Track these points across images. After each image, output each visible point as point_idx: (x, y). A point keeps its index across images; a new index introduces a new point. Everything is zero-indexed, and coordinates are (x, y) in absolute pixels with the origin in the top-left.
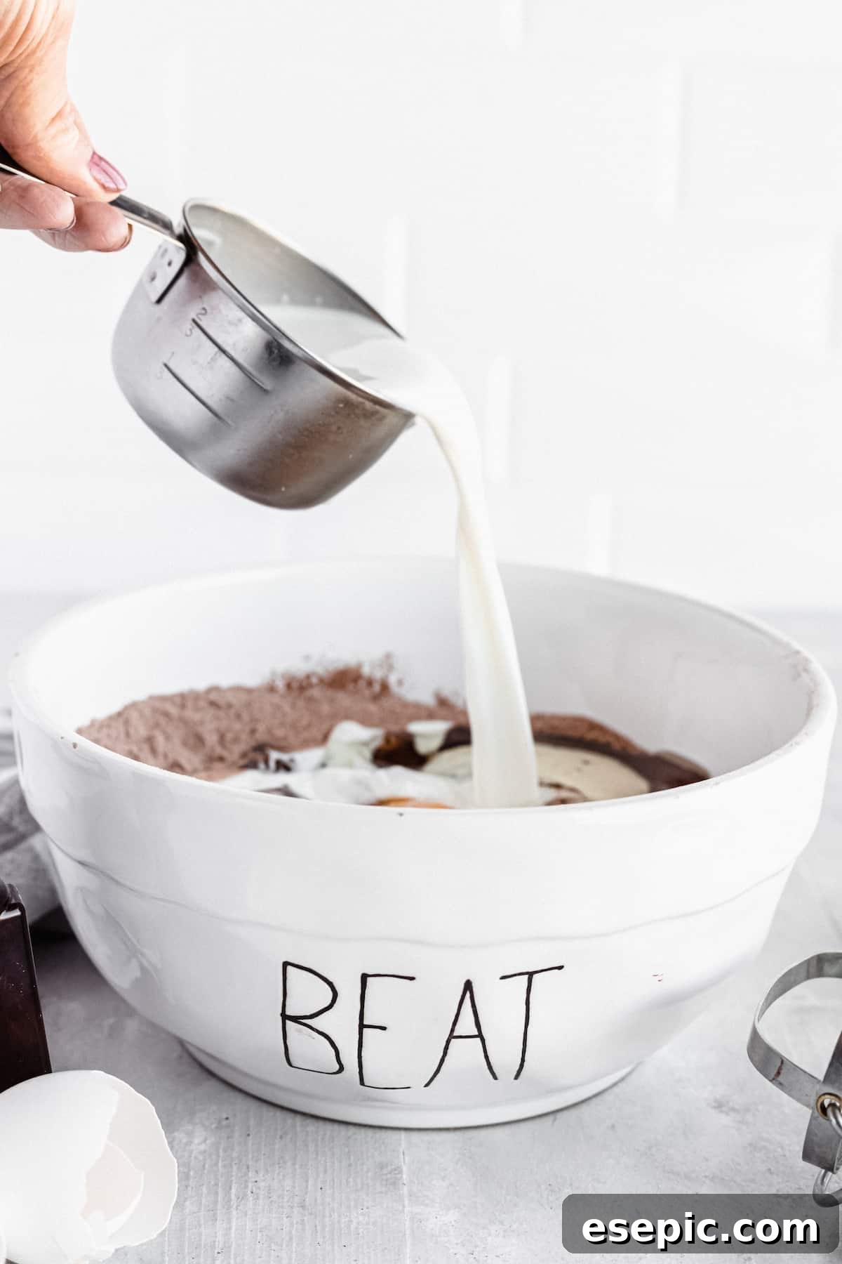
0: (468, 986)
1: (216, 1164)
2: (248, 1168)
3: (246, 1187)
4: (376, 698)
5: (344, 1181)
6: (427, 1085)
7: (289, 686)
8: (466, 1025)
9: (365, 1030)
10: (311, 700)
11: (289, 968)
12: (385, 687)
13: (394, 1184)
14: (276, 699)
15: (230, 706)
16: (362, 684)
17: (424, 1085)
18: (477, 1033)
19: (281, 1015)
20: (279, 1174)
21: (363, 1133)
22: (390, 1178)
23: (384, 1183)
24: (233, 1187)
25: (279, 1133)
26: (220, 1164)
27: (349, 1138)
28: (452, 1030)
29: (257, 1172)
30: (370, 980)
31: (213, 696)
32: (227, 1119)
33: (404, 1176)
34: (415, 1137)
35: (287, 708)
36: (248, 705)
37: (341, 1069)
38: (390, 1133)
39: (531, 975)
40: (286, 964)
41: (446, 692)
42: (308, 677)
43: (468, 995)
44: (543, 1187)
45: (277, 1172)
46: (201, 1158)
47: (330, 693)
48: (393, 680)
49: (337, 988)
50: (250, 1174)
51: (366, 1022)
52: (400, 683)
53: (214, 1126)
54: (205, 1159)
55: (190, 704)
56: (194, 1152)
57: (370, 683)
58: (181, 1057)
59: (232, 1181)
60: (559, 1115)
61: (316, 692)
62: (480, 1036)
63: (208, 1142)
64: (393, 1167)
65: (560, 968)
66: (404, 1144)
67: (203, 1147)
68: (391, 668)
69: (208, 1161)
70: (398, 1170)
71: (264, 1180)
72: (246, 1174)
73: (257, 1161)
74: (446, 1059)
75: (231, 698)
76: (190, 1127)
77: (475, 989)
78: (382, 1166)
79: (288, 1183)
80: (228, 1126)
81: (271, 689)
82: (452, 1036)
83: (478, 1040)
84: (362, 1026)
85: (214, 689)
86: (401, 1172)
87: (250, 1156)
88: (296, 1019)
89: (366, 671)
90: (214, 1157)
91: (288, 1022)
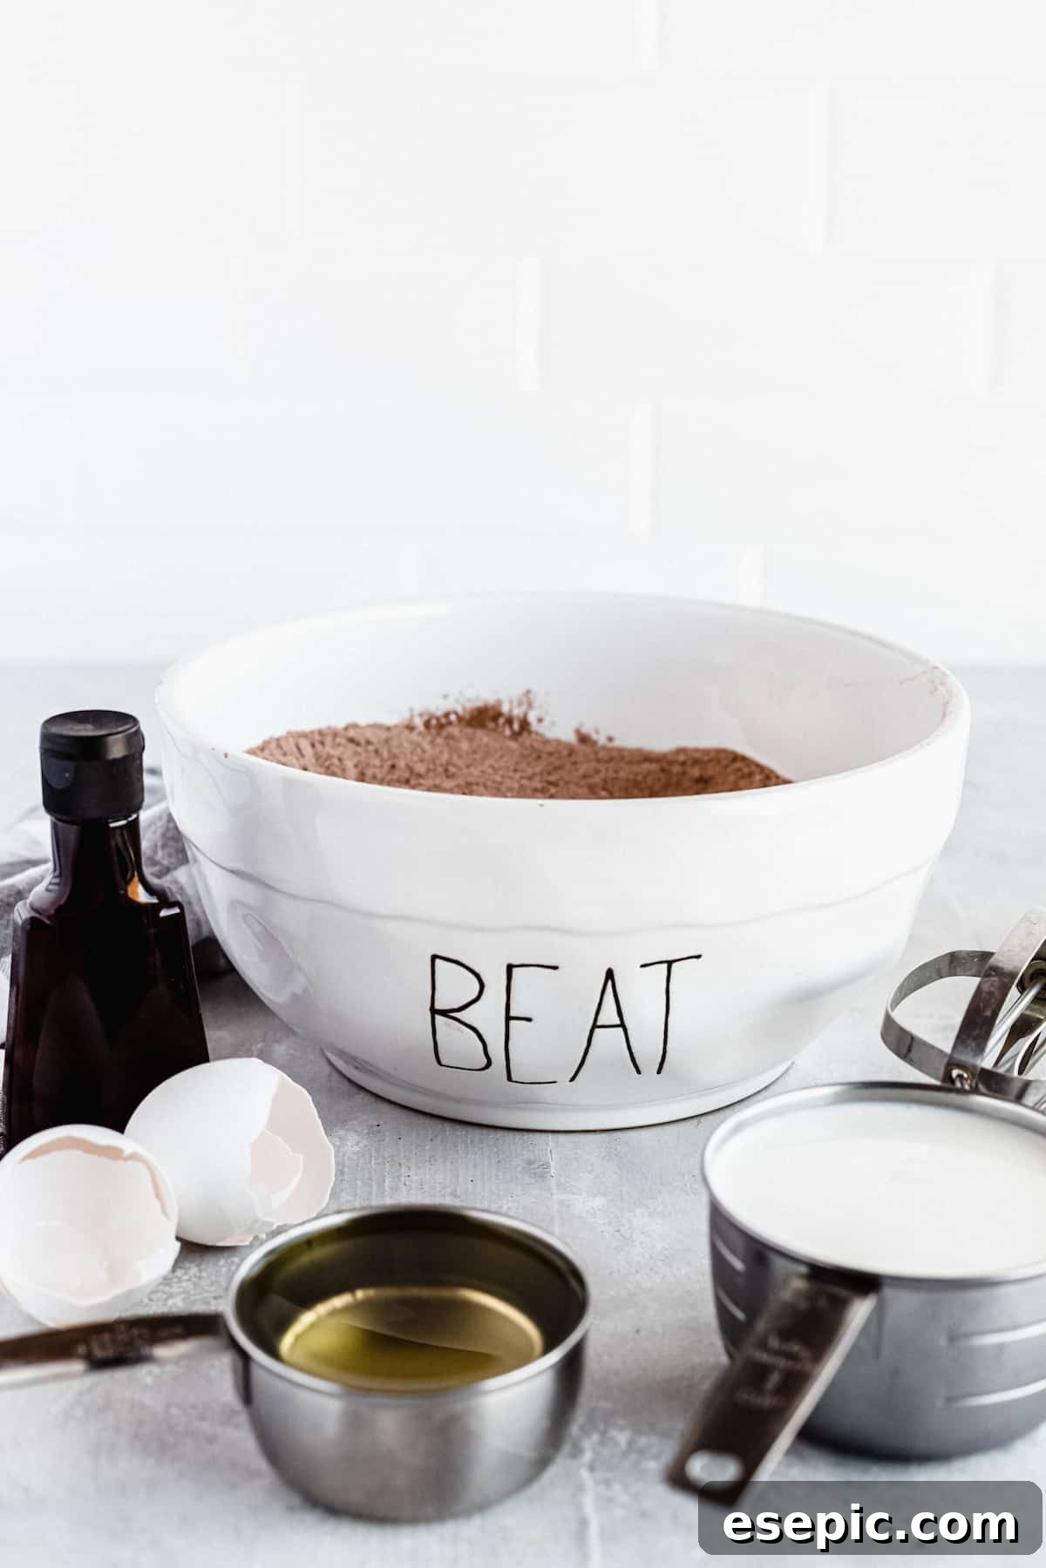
0: (610, 975)
1: (370, 1162)
2: (400, 1164)
3: (399, 1180)
4: (516, 736)
5: (493, 1174)
6: (572, 1079)
7: (427, 724)
8: (609, 1015)
9: (512, 1023)
10: (450, 737)
11: (438, 961)
12: (525, 724)
13: (542, 1176)
14: (414, 736)
15: (368, 743)
16: (501, 721)
17: (569, 1079)
18: (618, 1022)
19: (431, 1010)
20: (430, 1169)
21: (510, 1136)
22: (538, 1171)
23: (533, 1175)
24: (387, 1181)
25: (430, 1137)
26: (373, 1162)
27: (498, 1139)
28: (596, 1019)
29: (409, 1168)
30: (515, 971)
31: (351, 733)
32: (378, 1126)
33: (552, 1170)
34: (562, 1138)
35: (426, 745)
36: (387, 741)
37: (489, 1063)
38: (537, 1136)
39: (670, 963)
40: (434, 957)
41: (587, 729)
42: (447, 715)
43: (610, 983)
44: (686, 1178)
45: (428, 1168)
46: (355, 1158)
47: (469, 731)
48: (532, 718)
49: (484, 980)
50: (403, 1170)
51: (512, 1014)
52: (540, 720)
53: (365, 1131)
54: (358, 1159)
55: (329, 740)
56: (348, 1154)
57: (510, 721)
58: (329, 1075)
59: (385, 1176)
60: (703, 1119)
61: (455, 730)
62: (622, 1025)
63: (361, 1144)
64: (541, 1163)
65: (698, 957)
66: (551, 1144)
67: (356, 1149)
68: (530, 706)
69: (361, 1161)
70: (546, 1165)
71: (416, 1175)
72: (398, 1171)
73: (408, 1159)
74: (590, 1050)
75: (369, 734)
76: (342, 1133)
77: (616, 977)
78: (530, 1163)
79: (439, 1177)
80: (379, 1132)
81: (410, 728)
82: (595, 1026)
83: (621, 1029)
84: (508, 1018)
85: (355, 726)
86: (548, 1167)
87: (402, 1155)
88: (445, 1013)
89: (505, 709)
90: (367, 1156)
91: (438, 1018)
